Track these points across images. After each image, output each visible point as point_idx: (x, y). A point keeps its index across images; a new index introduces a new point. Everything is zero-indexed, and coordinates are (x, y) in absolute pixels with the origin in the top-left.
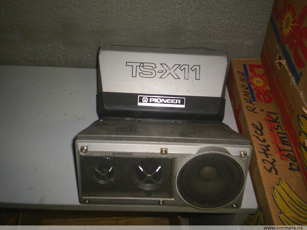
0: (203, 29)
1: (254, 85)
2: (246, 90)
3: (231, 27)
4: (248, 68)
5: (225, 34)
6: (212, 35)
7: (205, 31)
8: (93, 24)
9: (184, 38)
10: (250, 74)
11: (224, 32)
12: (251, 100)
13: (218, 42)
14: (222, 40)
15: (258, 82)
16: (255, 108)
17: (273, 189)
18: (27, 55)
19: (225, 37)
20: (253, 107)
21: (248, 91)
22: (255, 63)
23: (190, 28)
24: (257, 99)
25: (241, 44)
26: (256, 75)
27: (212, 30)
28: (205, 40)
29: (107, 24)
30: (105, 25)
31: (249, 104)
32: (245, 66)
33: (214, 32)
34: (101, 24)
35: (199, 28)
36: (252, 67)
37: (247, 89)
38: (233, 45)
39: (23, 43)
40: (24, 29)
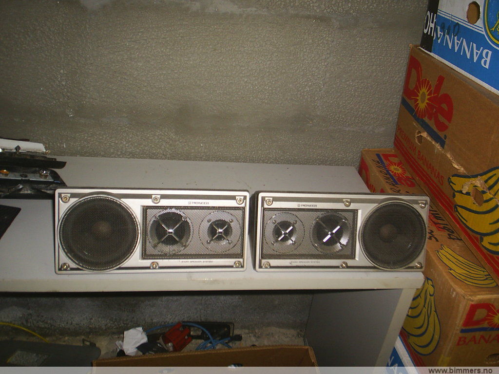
0: (332, 114)
1: (393, 172)
2: (386, 176)
3: (360, 113)
4: (382, 157)
5: (354, 120)
6: (341, 121)
7: (334, 116)
8: (214, 108)
9: (311, 124)
10: (386, 163)
11: (353, 118)
12: (394, 183)
13: (347, 129)
14: (352, 127)
15: (396, 169)
16: (400, 190)
17: (438, 252)
18: (127, 145)
19: (354, 124)
20: (398, 189)
21: (388, 176)
22: (387, 153)
23: (318, 113)
24: (399, 183)
25: (371, 132)
26: (392, 163)
27: (341, 116)
28: (334, 127)
31: (392, 187)
32: (378, 155)
33: (343, 118)
34: (223, 108)
35: (328, 113)
36: (387, 156)
37: (386, 174)
38: (364, 133)
39: (127, 129)
40: (134, 112)
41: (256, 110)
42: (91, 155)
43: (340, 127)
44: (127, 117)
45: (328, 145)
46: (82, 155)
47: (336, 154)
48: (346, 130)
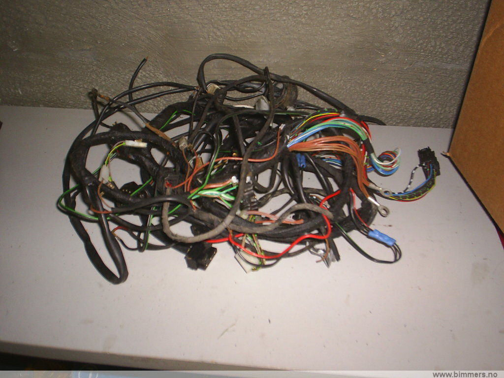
0: (421, 42)
5: (463, 51)
6: (438, 53)
7: (425, 44)
8: (219, 33)
9: (384, 59)
11: (461, 48)
13: (449, 67)
14: (457, 63)
19: (463, 58)
23: (397, 40)
27: (438, 44)
28: (425, 62)
29: (244, 33)
30: (239, 34)
33: (443, 48)
34: (234, 34)
35: (415, 40)
39: (95, 68)
40: (99, 42)
41: (287, 37)
42: (56, 105)
43: (435, 63)
44: (90, 50)
45: (413, 93)
46: (46, 105)
47: (427, 108)
48: (447, 69)
